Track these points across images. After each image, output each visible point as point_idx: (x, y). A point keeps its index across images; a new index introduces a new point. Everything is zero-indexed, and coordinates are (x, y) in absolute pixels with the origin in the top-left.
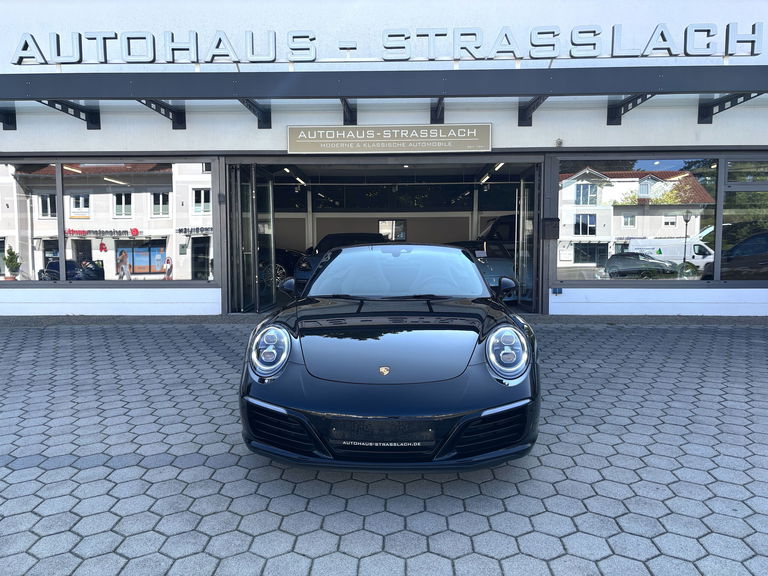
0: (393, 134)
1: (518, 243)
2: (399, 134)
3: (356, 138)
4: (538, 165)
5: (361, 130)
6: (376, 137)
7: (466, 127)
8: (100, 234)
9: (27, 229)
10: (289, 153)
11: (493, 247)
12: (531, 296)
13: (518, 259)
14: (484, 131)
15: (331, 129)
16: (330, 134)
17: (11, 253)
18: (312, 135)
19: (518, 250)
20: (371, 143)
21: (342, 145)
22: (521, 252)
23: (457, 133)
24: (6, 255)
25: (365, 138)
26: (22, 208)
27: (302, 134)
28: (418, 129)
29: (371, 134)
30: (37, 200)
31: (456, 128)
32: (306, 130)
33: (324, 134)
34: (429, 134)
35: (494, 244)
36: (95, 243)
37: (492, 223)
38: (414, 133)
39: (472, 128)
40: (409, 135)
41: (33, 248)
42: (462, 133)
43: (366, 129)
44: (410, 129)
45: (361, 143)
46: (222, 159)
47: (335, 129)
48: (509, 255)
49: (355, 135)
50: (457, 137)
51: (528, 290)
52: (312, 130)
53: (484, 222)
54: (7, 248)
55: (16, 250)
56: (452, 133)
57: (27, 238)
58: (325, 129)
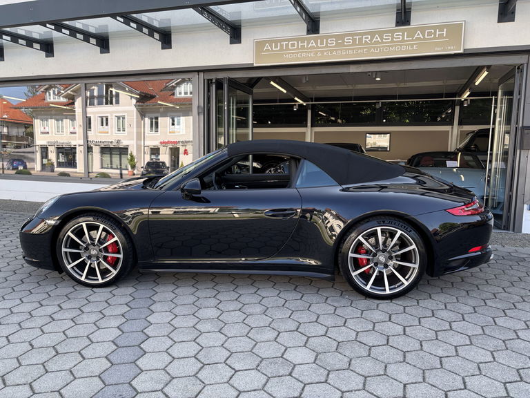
0: (354, 40)
1: (491, 154)
2: (361, 40)
3: (318, 47)
4: (520, 68)
5: (322, 38)
6: (337, 45)
7: (435, 28)
8: (185, 143)
9: (141, 140)
10: (255, 65)
11: (467, 158)
12: (502, 209)
13: (490, 170)
14: (456, 30)
15: (293, 40)
16: (293, 45)
17: (132, 156)
18: (276, 47)
19: (491, 161)
20: (332, 51)
21: (304, 55)
22: (494, 163)
23: (424, 36)
24: (129, 157)
25: (327, 46)
26: (138, 126)
27: (267, 47)
28: (381, 33)
29: (332, 42)
30: (147, 121)
31: (423, 29)
32: (270, 42)
33: (287, 45)
34: (393, 37)
35: (468, 155)
36: (182, 150)
37: (470, 136)
38: (377, 38)
39: (441, 28)
40: (371, 40)
41: (144, 153)
42: (429, 34)
43: (327, 37)
44: (372, 34)
45: (322, 52)
46: (201, 74)
47: (297, 40)
48: (481, 166)
49: (317, 44)
50: (424, 39)
51: (499, 203)
52: (276, 41)
53: (463, 135)
54: (129, 152)
55: (134, 154)
56: (419, 34)
57: (141, 146)
58: (289, 40)
